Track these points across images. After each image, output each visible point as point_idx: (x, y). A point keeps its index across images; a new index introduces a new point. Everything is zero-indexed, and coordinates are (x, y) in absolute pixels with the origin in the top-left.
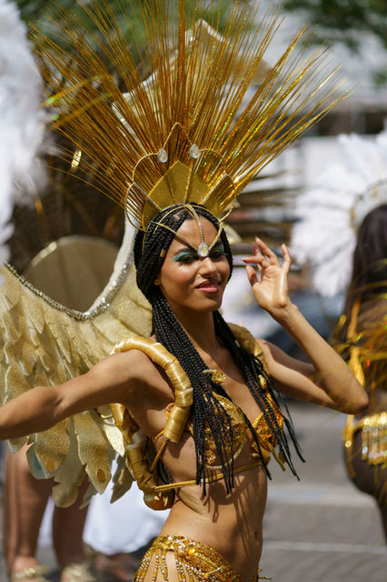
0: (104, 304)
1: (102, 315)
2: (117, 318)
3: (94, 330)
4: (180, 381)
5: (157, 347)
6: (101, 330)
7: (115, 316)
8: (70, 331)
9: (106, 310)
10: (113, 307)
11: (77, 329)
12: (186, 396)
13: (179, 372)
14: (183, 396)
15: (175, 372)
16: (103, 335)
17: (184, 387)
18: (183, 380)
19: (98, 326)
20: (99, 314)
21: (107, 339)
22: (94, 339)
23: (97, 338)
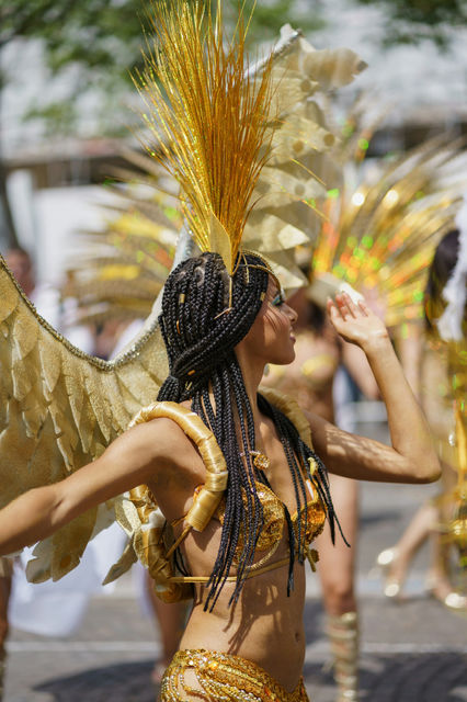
0: (133, 353)
1: (130, 366)
2: (146, 370)
3: (118, 382)
4: (213, 461)
5: (192, 418)
6: (126, 383)
7: (145, 368)
8: (89, 386)
9: (135, 359)
10: (143, 356)
11: (98, 382)
12: (219, 480)
13: (214, 450)
14: (214, 479)
15: (209, 452)
16: (127, 390)
17: (217, 470)
18: (218, 461)
19: (123, 378)
20: (126, 364)
21: (130, 394)
22: (116, 393)
23: (120, 392)
